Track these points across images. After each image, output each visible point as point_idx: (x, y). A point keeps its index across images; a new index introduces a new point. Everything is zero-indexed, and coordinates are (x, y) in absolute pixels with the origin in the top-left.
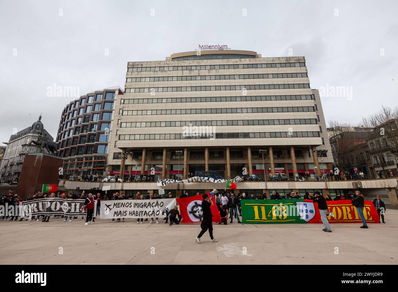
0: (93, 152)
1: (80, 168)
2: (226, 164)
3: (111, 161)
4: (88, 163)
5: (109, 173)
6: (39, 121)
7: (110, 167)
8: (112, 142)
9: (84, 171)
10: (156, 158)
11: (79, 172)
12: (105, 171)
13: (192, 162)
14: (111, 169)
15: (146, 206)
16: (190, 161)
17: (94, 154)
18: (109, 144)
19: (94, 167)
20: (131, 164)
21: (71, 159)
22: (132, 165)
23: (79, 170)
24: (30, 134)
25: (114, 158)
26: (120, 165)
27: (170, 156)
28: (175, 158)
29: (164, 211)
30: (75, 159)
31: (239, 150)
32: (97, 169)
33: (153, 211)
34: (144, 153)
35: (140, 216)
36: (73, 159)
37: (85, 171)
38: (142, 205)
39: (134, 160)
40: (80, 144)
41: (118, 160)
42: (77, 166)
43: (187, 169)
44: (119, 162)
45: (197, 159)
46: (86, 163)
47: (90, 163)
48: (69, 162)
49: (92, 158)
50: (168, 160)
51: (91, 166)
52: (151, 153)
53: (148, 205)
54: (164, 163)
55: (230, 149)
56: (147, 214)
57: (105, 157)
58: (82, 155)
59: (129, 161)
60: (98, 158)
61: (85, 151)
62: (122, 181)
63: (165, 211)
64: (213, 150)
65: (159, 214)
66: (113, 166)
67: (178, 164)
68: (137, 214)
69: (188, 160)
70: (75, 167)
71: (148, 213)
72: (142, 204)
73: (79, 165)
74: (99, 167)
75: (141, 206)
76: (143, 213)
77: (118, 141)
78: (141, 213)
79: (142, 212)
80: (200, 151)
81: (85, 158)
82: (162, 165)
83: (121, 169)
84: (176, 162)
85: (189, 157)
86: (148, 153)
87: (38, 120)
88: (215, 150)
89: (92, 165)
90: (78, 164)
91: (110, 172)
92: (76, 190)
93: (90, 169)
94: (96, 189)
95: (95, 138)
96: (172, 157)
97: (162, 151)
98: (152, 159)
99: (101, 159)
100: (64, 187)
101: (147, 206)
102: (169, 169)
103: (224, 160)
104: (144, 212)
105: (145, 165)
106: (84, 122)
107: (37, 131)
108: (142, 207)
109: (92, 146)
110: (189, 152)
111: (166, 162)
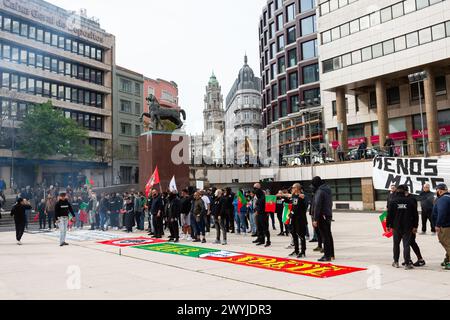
6: (246, 65)
9: (296, 146)
12: (324, 142)
17: (301, 111)
19: (306, 137)
20: (367, 121)
22: (364, 124)
24: (239, 92)
39: (371, 110)
42: (287, 138)
49: (301, 119)
51: (302, 134)
52: (408, 85)
57: (320, 113)
58: (287, 115)
66: (336, 130)
81: (293, 121)
87: (244, 63)
89: (304, 132)
93: (303, 142)
100: (206, 180)
106: (288, 44)
107: (245, 83)
109: (297, 95)
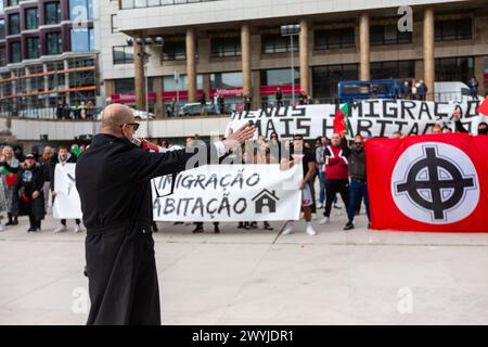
0: (61, 48)
1: (40, 90)
2: (422, 60)
3: (109, 70)
4: (56, 78)
5: (109, 99)
7: (110, 84)
8: (102, 19)
9: (51, 98)
10: (221, 54)
11: (41, 100)
12: (99, 94)
13: (321, 60)
14: (112, 90)
15: (201, 185)
16: (317, 57)
17: (65, 55)
18: (95, 25)
19: (71, 87)
20: (160, 74)
21: (15, 71)
22: (162, 77)
23: (40, 97)
25: (116, 61)
26: (133, 79)
27: (259, 47)
28: (271, 51)
29: (261, 200)
30: (24, 70)
31: (458, 17)
32: (81, 91)
33: (225, 200)
34: (189, 41)
35: (178, 212)
36: (20, 70)
37: (54, 98)
38: (191, 182)
39: (164, 63)
40: (26, 29)
41: (126, 66)
42: (33, 87)
43: (308, 78)
44: (128, 71)
45: (333, 51)
46: (51, 78)
47: (62, 77)
48: (13, 76)
49: (63, 64)
50: (256, 57)
51: (64, 84)
52: (208, 41)
53: (209, 182)
54: (245, 64)
55: (436, 14)
56: (205, 209)
57: (92, 60)
58: (38, 57)
59: (153, 68)
60: (77, 63)
61: (43, 48)
62: (146, 117)
63: (265, 201)
64: (382, 23)
65: (243, 210)
66: (116, 81)
67: (290, 68)
68: (169, 209)
69: (311, 53)
70: (28, 89)
71: (209, 203)
72: (190, 179)
73: (37, 82)
74: (83, 86)
75: (186, 183)
76: (192, 204)
77: (119, 12)
78: (183, 203)
79: (188, 200)
80: (342, 26)
81: (48, 66)
82: (241, 71)
83: (137, 89)
84: (278, 63)
85: (312, 45)
86: (199, 41)
88: (387, 22)
89: (67, 81)
90: (33, 80)
91: (113, 97)
92: (41, 140)
93: (64, 93)
94: (88, 137)
95: (59, 11)
96: (263, 49)
97: (235, 34)
98: (211, 58)
99: (85, 66)
100: (10, 134)
101: (204, 183)
102: (257, 82)
103: (413, 48)
104: (195, 200)
105: (196, 74)
108: (189, 186)
109: (57, 32)
110: (312, 33)
111: (250, 61)
